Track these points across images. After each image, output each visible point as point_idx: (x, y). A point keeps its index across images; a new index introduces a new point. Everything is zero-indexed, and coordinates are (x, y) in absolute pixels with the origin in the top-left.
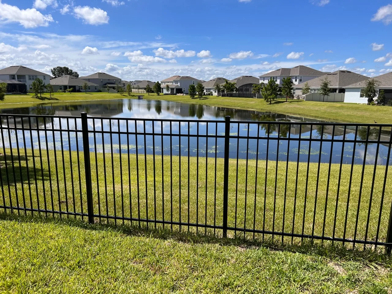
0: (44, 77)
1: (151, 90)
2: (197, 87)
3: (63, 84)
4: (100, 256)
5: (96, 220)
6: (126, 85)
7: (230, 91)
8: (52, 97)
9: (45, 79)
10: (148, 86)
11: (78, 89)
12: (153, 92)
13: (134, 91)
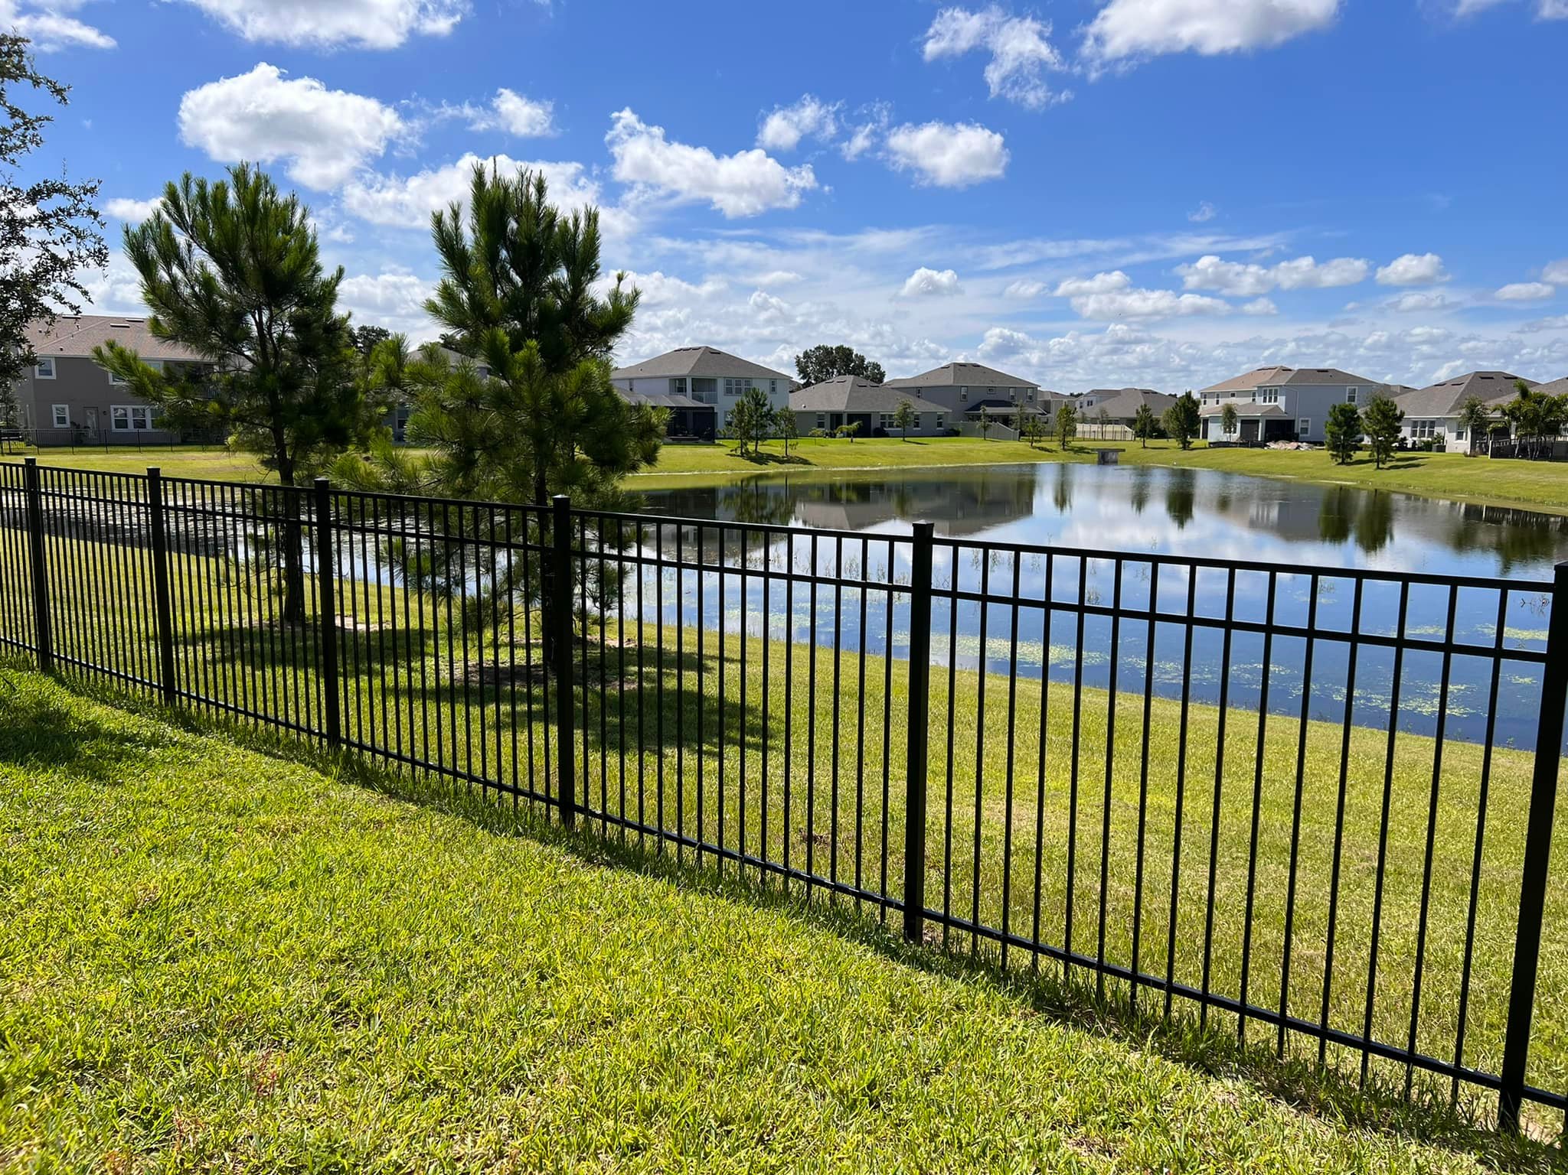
0: (773, 383)
1: (1153, 427)
2: (1366, 413)
3: (829, 409)
4: (945, 1081)
5: (933, 931)
6: (1053, 408)
7: (1540, 434)
8: (791, 453)
9: (773, 389)
10: (1145, 409)
11: (879, 426)
12: (1162, 435)
13: (1084, 432)
